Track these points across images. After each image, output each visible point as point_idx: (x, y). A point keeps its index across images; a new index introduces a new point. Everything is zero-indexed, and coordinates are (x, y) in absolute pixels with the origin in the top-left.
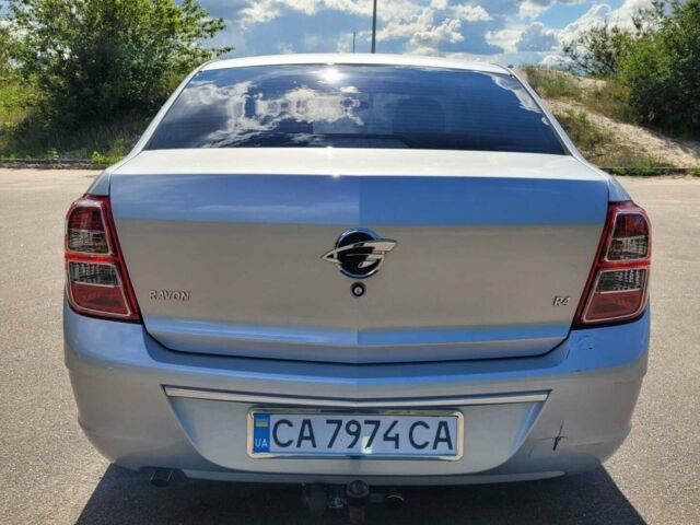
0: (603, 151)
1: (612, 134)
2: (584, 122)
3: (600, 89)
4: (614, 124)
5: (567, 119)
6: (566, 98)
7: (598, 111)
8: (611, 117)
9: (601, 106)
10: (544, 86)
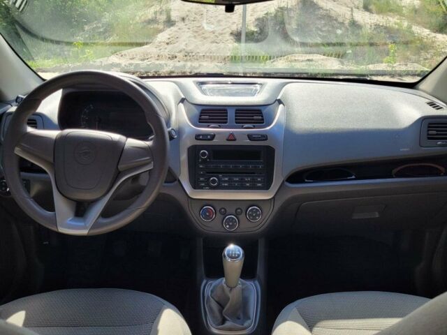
0: (429, 56)
1: (433, 42)
2: (410, 32)
3: (417, 7)
4: (434, 34)
5: (398, 30)
6: (391, 14)
7: (419, 24)
8: (429, 28)
9: (419, 19)
10: (375, 4)
